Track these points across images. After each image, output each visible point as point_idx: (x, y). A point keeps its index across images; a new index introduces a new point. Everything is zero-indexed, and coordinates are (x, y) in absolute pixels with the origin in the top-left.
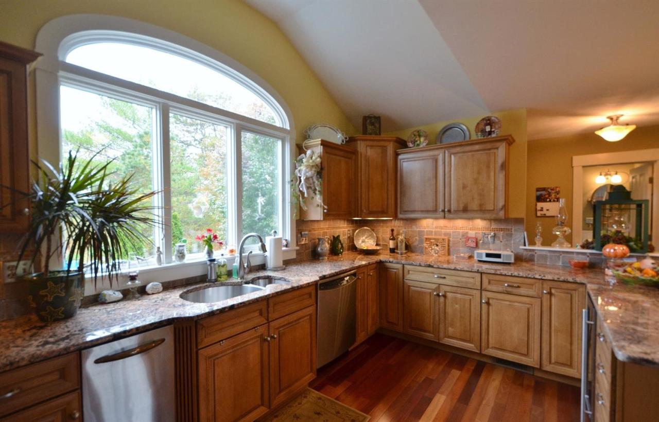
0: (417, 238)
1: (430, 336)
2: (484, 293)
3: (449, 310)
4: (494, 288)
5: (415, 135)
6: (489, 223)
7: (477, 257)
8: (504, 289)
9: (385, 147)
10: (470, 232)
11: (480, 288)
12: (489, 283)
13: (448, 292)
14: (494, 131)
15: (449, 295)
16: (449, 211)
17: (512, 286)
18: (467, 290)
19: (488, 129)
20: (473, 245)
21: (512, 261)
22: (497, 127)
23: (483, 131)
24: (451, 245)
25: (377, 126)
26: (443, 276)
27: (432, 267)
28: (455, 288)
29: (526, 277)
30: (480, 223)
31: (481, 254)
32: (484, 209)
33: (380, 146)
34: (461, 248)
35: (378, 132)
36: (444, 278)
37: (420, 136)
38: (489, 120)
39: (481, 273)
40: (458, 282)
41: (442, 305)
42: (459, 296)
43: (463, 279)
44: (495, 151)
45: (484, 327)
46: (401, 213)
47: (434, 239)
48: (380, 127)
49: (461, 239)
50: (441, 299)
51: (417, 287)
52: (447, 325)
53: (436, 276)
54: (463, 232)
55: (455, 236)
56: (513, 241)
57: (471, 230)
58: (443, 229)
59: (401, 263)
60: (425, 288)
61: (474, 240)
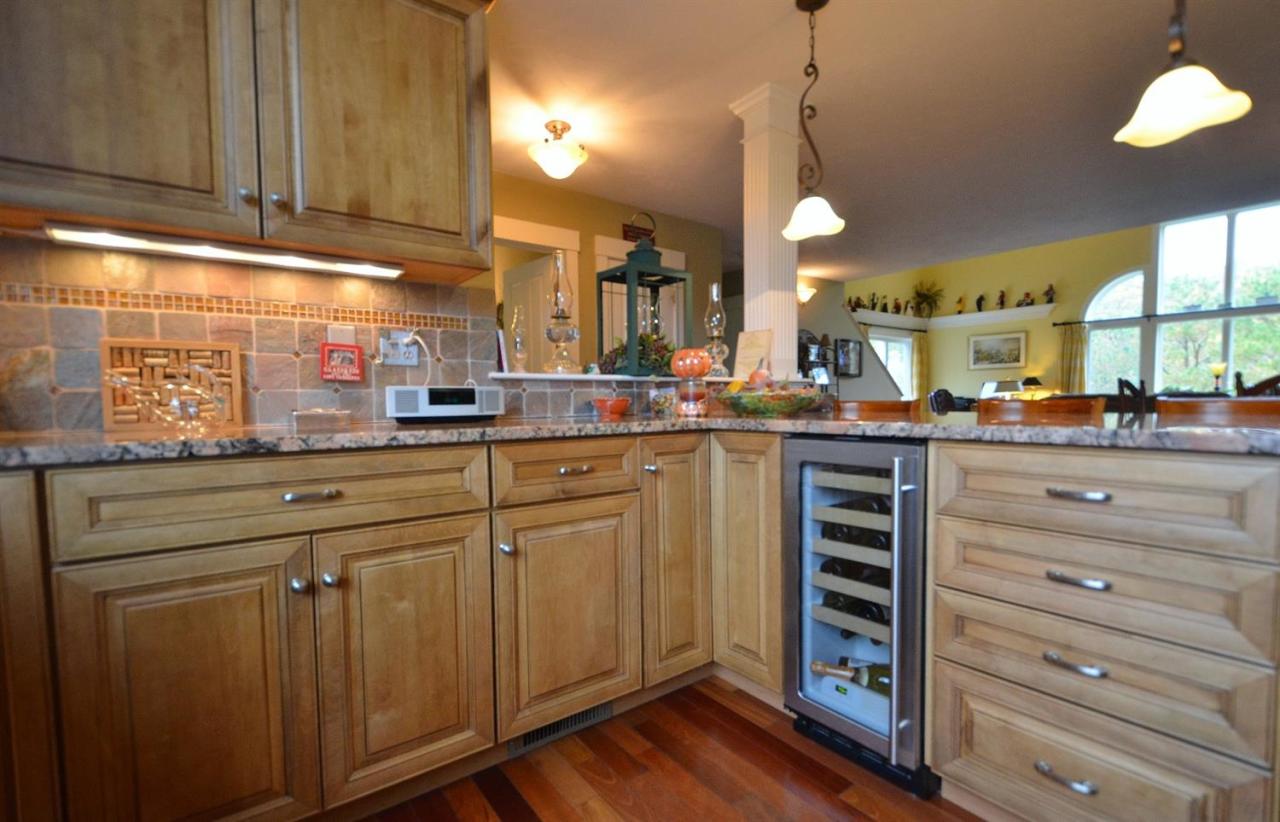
2: (498, 520)
3: (370, 639)
6: (400, 297)
7: (399, 407)
8: (559, 485)
10: (334, 326)
11: (487, 505)
12: (516, 477)
13: (358, 556)
15: (366, 571)
16: (286, 206)
17: (575, 473)
18: (440, 524)
21: (501, 410)
24: (255, 377)
26: (327, 489)
27: (272, 452)
28: (392, 531)
30: (369, 296)
34: (299, 390)
36: (338, 496)
39: (489, 445)
40: (403, 500)
41: (330, 631)
42: (407, 557)
43: (420, 484)
44: (459, 24)
45: (503, 648)
47: (164, 352)
49: (297, 354)
50: (329, 602)
51: (171, 585)
52: (358, 711)
53: (288, 497)
54: (306, 324)
55: (269, 343)
56: (472, 356)
57: (336, 319)
58: (210, 309)
59: (15, 460)
60: (226, 577)
61: (349, 355)
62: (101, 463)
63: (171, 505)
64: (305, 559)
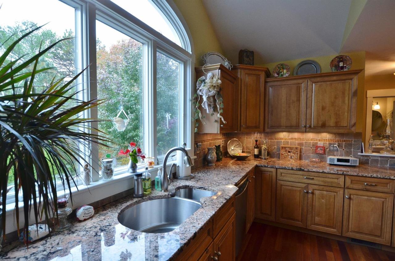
0: (276, 146)
1: (299, 224)
2: (346, 191)
3: (317, 204)
4: (355, 186)
5: (279, 68)
6: (335, 136)
7: (330, 162)
8: (364, 187)
9: (259, 75)
10: (319, 142)
11: (343, 187)
12: (351, 183)
13: (315, 190)
14: (346, 67)
15: (317, 192)
16: (310, 127)
17: (371, 185)
18: (332, 188)
19: (341, 64)
20: (321, 152)
21: (358, 164)
22: (348, 63)
23: (337, 67)
24: (303, 152)
25: (251, 58)
26: (311, 177)
27: (303, 170)
28: (322, 187)
29: (383, 178)
30: (326, 136)
31: (333, 159)
32: (339, 126)
33: (254, 74)
34: (311, 155)
35: (252, 63)
36: (313, 179)
37: (283, 69)
38: (342, 58)
39: (345, 175)
40: (325, 182)
41: (310, 200)
42: (325, 192)
43: (329, 180)
44: (350, 81)
45: (345, 217)
46: (268, 128)
47: (289, 148)
48: (253, 59)
49: (311, 148)
50: (310, 196)
51: (288, 186)
52: (314, 215)
53: (305, 178)
54: (314, 142)
55: (306, 146)
56: (353, 149)
57: (320, 141)
58: (297, 140)
59: (275, 167)
60: (296, 187)
61: (322, 148)
62: (283, 169)
63: (290, 175)
64: (307, 188)
